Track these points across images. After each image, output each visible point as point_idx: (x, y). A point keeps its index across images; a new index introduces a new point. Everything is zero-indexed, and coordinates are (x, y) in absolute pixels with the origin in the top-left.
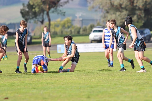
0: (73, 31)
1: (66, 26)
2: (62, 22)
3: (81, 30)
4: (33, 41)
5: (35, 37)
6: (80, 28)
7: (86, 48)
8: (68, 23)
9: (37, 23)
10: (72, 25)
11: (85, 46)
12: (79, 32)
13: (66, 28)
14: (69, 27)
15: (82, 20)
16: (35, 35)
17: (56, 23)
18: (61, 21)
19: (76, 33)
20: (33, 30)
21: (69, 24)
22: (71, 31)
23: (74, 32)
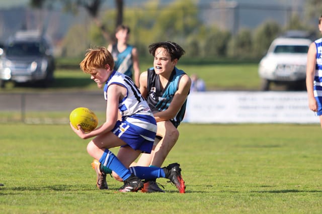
0: (202, 43)
1: (179, 25)
2: (165, 13)
3: (232, 44)
4: (59, 74)
5: (65, 61)
6: (228, 37)
7: (247, 108)
8: (185, 15)
9: (75, 12)
10: (199, 23)
11: (244, 99)
12: (222, 50)
13: (176, 33)
14: (187, 31)
15: (237, 8)
16: (64, 53)
17: (141, 12)
18: (159, 8)
19: (214, 51)
20: (58, 37)
21: (190, 21)
22: (195, 45)
23: (207, 48)
